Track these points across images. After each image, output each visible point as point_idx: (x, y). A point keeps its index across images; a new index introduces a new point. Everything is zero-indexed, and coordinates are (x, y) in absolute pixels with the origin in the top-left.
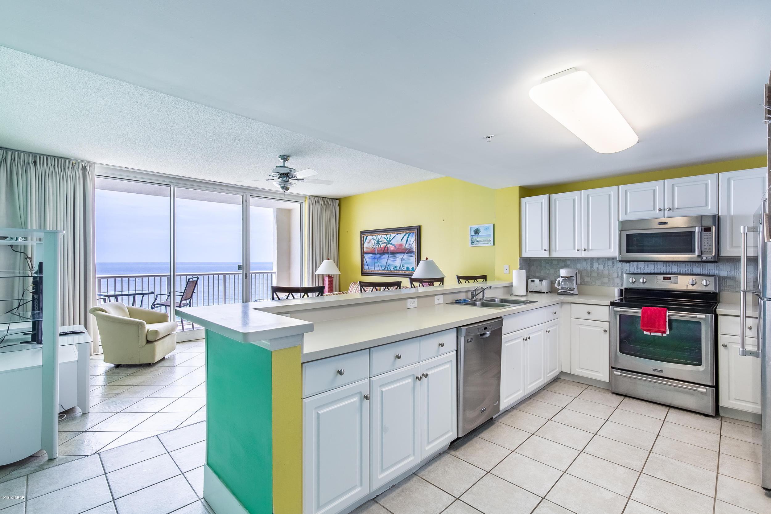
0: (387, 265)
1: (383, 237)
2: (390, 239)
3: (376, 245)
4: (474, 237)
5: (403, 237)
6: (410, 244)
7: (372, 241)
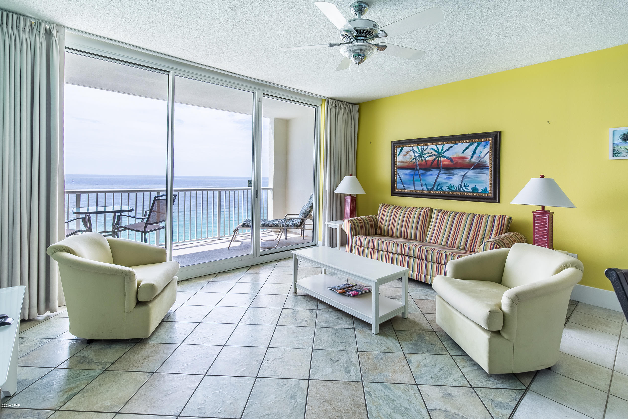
0: (437, 183)
1: (430, 148)
2: (443, 151)
3: (417, 158)
4: (620, 145)
5: (467, 148)
6: (479, 157)
7: (412, 153)
